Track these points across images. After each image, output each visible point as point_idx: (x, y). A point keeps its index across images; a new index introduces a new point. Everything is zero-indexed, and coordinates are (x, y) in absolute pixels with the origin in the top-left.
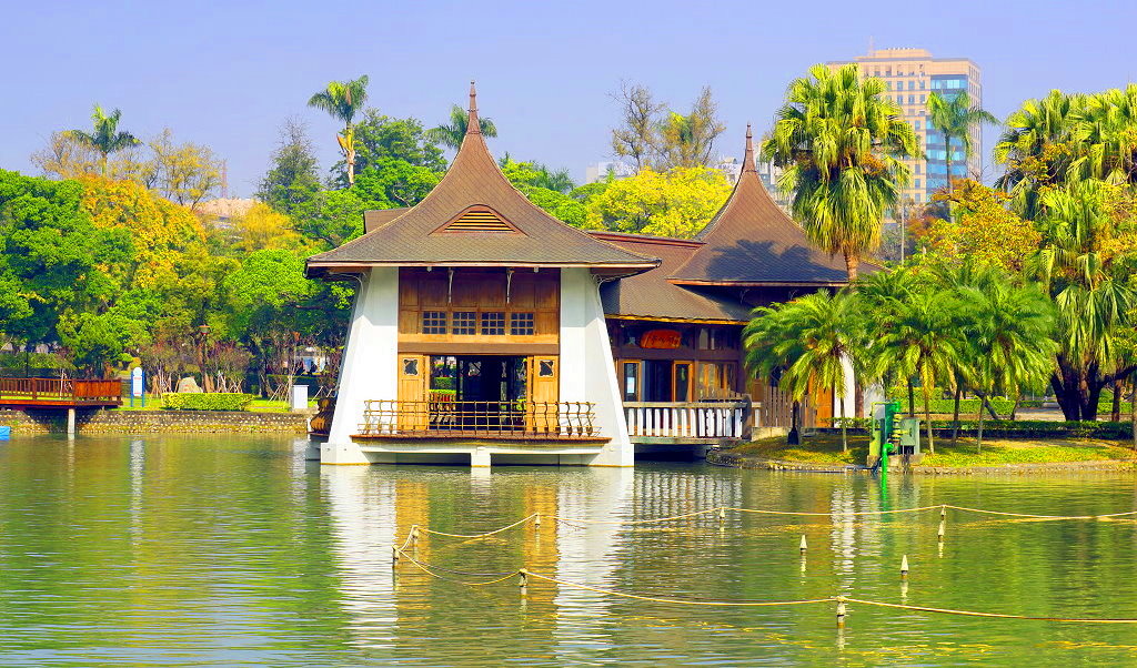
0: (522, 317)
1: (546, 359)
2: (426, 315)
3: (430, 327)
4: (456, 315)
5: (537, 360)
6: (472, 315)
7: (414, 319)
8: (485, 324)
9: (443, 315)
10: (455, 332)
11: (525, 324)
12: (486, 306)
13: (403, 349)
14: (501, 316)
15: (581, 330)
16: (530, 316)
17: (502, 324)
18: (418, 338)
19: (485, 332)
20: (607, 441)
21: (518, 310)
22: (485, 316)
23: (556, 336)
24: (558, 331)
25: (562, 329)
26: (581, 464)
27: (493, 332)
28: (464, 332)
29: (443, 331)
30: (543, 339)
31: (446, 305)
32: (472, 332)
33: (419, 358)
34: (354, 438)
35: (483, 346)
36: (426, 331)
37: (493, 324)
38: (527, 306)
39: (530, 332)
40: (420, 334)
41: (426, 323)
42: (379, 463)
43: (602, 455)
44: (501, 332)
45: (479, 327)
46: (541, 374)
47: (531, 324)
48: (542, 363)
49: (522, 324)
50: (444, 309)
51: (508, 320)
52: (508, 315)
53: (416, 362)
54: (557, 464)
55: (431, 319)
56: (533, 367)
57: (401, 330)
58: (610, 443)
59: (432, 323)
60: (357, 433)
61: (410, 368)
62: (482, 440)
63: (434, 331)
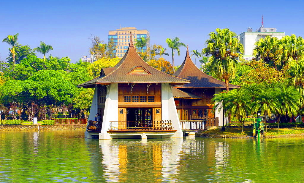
0: (151, 97)
1: (158, 109)
3: (126, 100)
4: (133, 97)
5: (155, 109)
6: (138, 97)
7: (122, 99)
8: (141, 99)
9: (130, 97)
10: (133, 101)
11: (152, 99)
12: (141, 94)
13: (120, 106)
14: (146, 97)
16: (153, 97)
17: (146, 99)
19: (141, 102)
21: (150, 95)
22: (141, 97)
23: (160, 103)
24: (161, 101)
25: (163, 101)
27: (143, 101)
28: (135, 102)
29: (130, 101)
30: (157, 103)
31: (131, 94)
32: (138, 102)
33: (123, 109)
34: (108, 132)
35: (141, 105)
37: (143, 99)
38: (152, 94)
39: (153, 101)
40: (124, 102)
42: (114, 139)
43: (174, 135)
44: (146, 101)
45: (140, 100)
46: (156, 113)
47: (153, 99)
49: (151, 99)
50: (130, 95)
51: (147, 98)
52: (147, 97)
53: (123, 110)
55: (126, 98)
56: (154, 111)
57: (119, 102)
58: (177, 131)
59: (127, 100)
60: (108, 130)
61: (121, 112)
63: (128, 101)
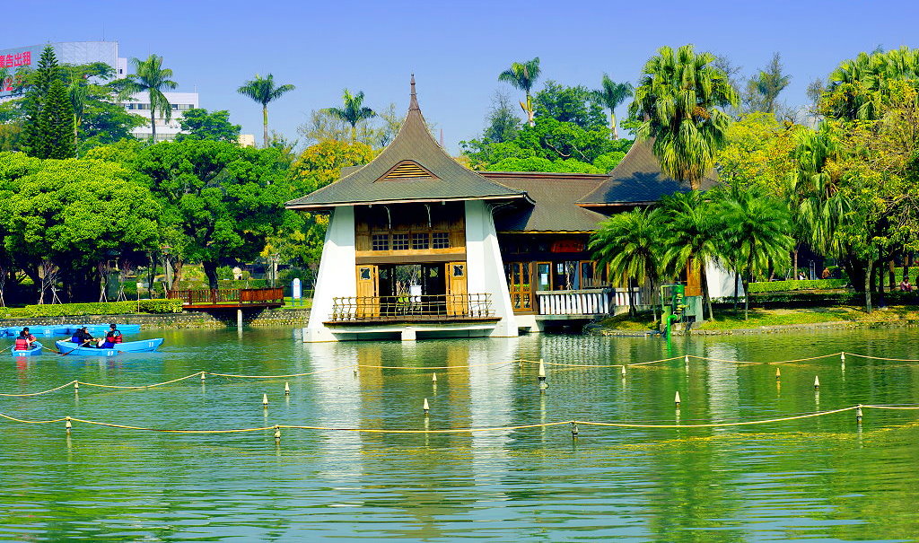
0: (440, 235)
1: (458, 264)
2: (375, 237)
3: (378, 246)
4: (395, 237)
6: (406, 237)
7: (366, 241)
8: (415, 242)
9: (386, 237)
10: (395, 248)
11: (442, 242)
13: (359, 262)
14: (426, 235)
15: (482, 242)
16: (446, 235)
17: (427, 241)
18: (369, 253)
20: (499, 320)
21: (437, 231)
22: (415, 236)
23: (463, 248)
24: (465, 245)
25: (467, 242)
26: (484, 335)
27: (420, 247)
28: (401, 248)
29: (386, 248)
30: (455, 250)
31: (388, 230)
32: (406, 248)
33: (370, 267)
34: (326, 324)
35: (414, 257)
36: (375, 249)
37: (421, 242)
38: (444, 228)
39: (446, 246)
40: (371, 251)
41: (375, 243)
42: (345, 340)
43: (496, 330)
44: (427, 247)
45: (411, 244)
46: (455, 275)
47: (447, 241)
48: (456, 268)
50: (387, 233)
51: (431, 238)
52: (431, 235)
53: (368, 270)
54: (468, 336)
55: (378, 240)
56: (450, 270)
57: (357, 249)
58: (502, 321)
59: (379, 244)
60: (327, 321)
61: (365, 274)
62: (408, 322)
63: (381, 249)
